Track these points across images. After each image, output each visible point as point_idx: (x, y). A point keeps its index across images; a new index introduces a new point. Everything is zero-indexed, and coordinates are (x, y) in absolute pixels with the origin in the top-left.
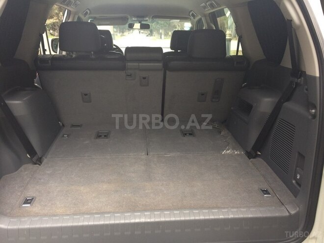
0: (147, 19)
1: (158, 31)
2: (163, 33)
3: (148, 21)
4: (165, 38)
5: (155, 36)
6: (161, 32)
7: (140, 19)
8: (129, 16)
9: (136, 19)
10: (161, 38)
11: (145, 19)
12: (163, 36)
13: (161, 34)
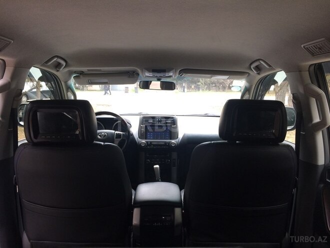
0: (171, 74)
1: (181, 84)
2: (186, 86)
3: (172, 77)
4: (188, 91)
5: (178, 89)
6: (184, 85)
7: (159, 75)
8: (139, 71)
9: (150, 74)
10: (184, 91)
11: (167, 75)
12: (186, 90)
13: (184, 87)
